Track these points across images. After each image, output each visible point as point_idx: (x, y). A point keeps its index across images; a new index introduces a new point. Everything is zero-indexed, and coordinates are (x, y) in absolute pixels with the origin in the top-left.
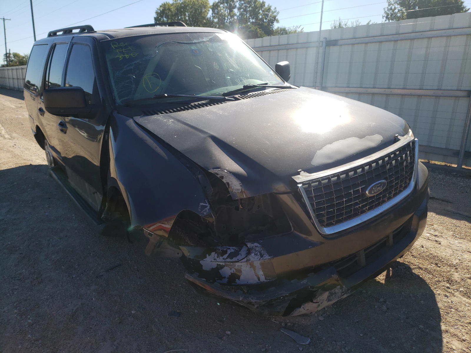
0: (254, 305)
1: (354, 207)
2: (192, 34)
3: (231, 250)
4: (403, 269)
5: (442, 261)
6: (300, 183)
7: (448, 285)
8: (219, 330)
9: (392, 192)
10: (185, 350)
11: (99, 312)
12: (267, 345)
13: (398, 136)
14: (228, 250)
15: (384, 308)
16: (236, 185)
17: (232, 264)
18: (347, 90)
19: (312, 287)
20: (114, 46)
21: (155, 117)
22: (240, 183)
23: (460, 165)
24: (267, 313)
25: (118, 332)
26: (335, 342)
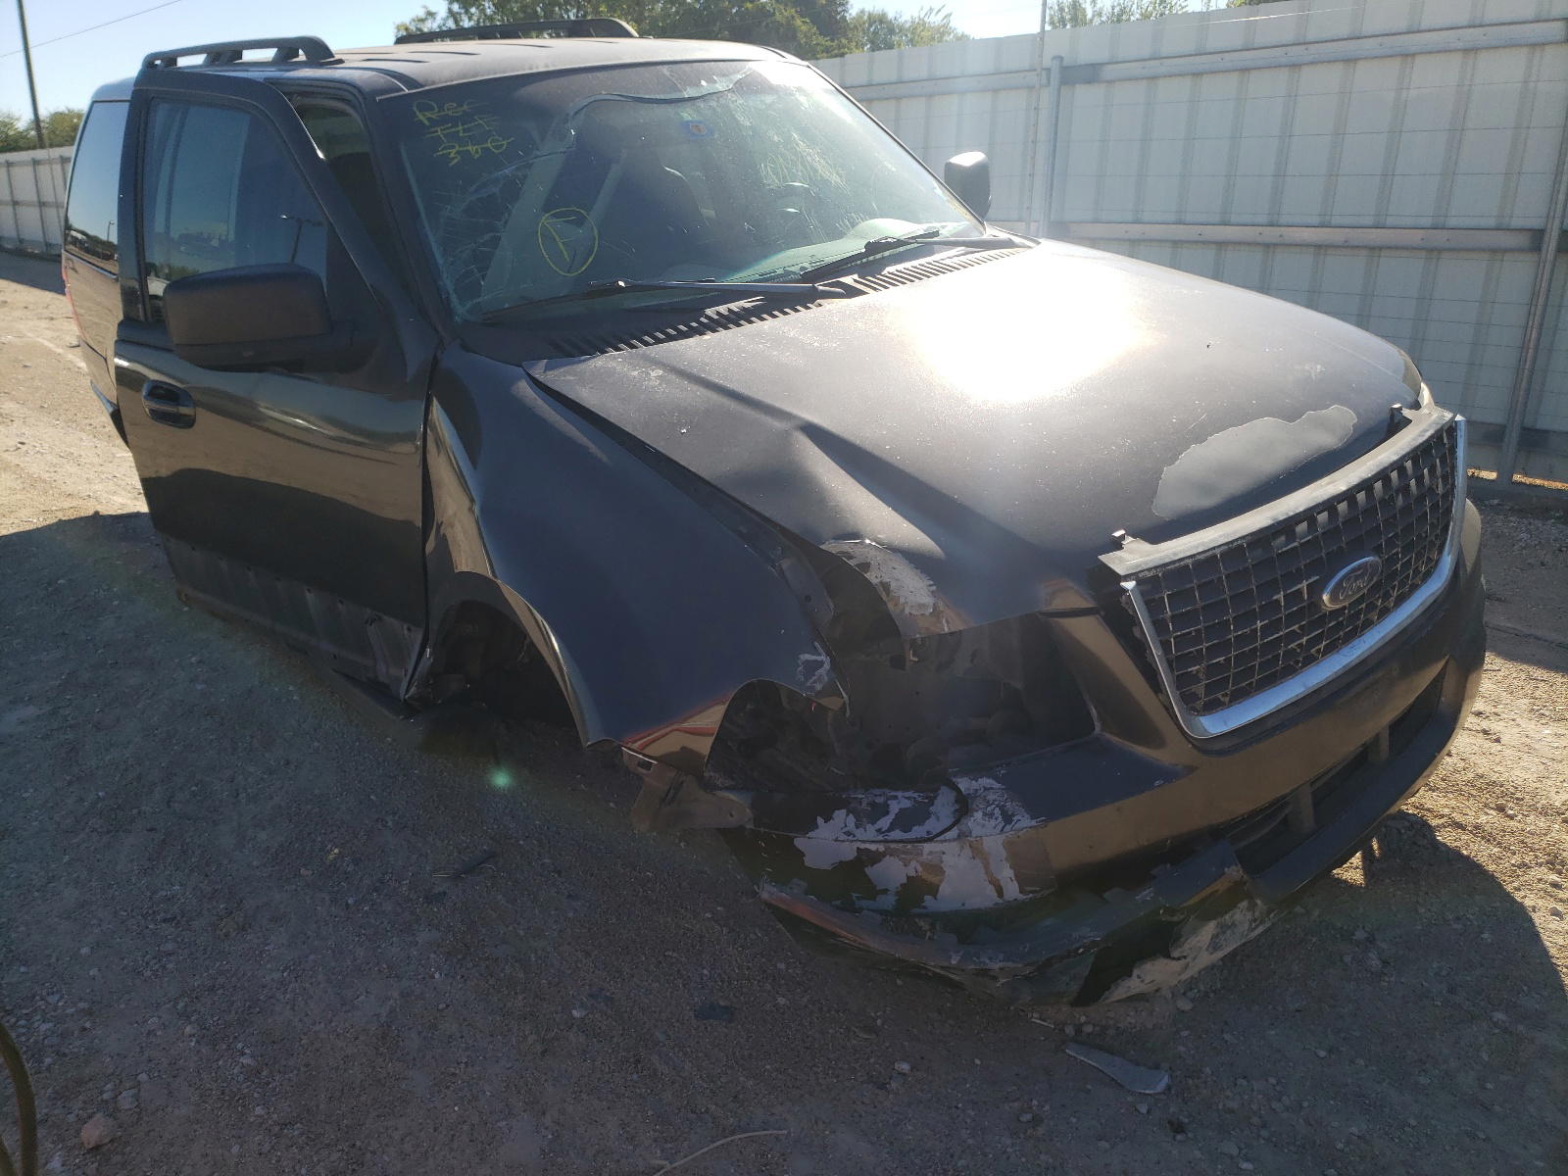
0: (995, 978)
1: (1286, 646)
2: (678, 66)
3: (901, 801)
4: (1403, 831)
5: (1517, 799)
6: (1127, 578)
7: (1554, 877)
8: (872, 1060)
9: (1391, 592)
10: (780, 1132)
11: (465, 1020)
12: (1035, 1102)
13: (1400, 409)
14: (889, 802)
15: (1374, 962)
16: (913, 592)
17: (909, 846)
18: (1136, 231)
19: (1172, 911)
20: (424, 115)
21: (599, 362)
22: (930, 585)
23: (1505, 474)
24: (1030, 998)
25: (546, 1085)
26: (1245, 1083)
